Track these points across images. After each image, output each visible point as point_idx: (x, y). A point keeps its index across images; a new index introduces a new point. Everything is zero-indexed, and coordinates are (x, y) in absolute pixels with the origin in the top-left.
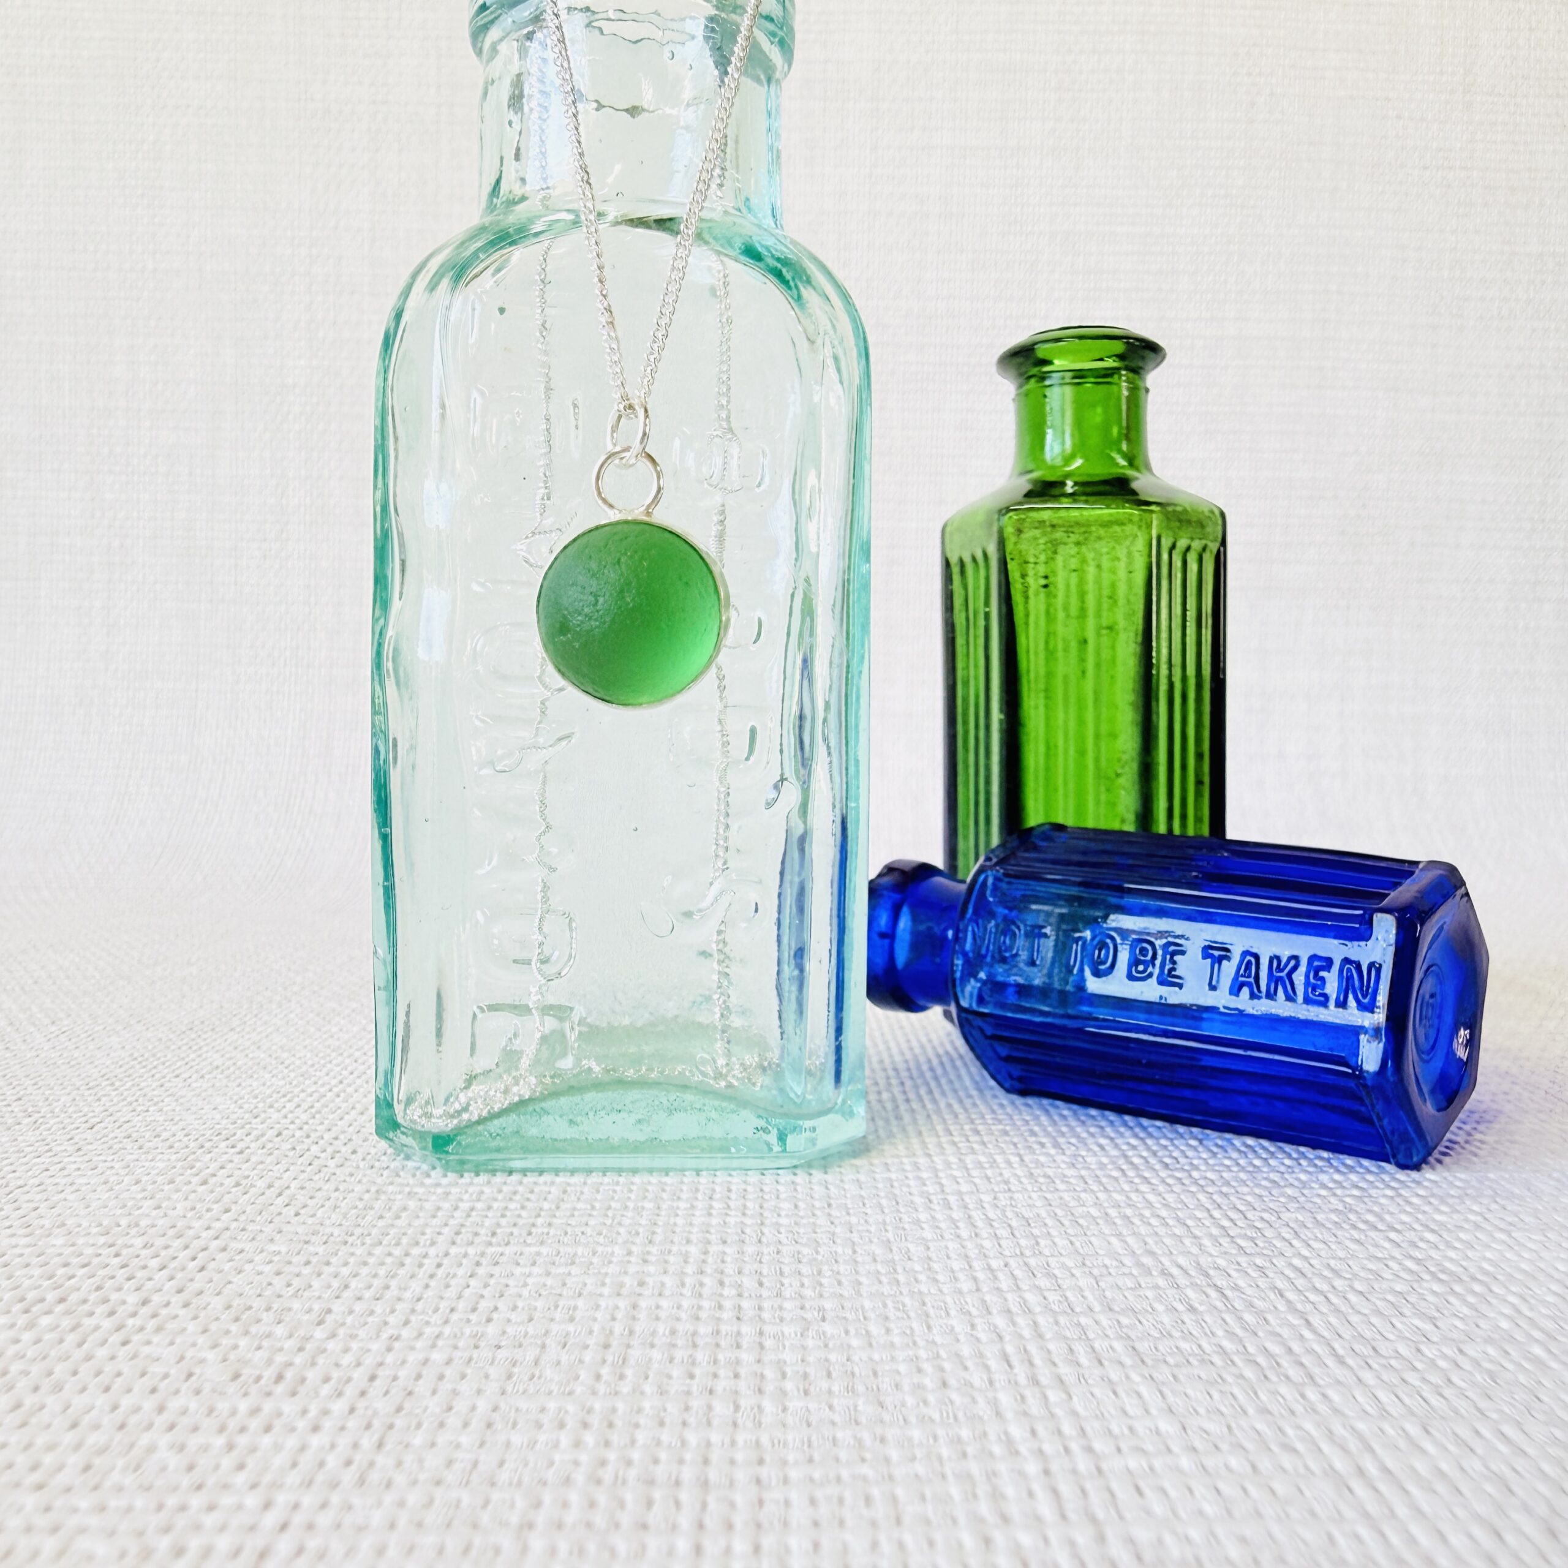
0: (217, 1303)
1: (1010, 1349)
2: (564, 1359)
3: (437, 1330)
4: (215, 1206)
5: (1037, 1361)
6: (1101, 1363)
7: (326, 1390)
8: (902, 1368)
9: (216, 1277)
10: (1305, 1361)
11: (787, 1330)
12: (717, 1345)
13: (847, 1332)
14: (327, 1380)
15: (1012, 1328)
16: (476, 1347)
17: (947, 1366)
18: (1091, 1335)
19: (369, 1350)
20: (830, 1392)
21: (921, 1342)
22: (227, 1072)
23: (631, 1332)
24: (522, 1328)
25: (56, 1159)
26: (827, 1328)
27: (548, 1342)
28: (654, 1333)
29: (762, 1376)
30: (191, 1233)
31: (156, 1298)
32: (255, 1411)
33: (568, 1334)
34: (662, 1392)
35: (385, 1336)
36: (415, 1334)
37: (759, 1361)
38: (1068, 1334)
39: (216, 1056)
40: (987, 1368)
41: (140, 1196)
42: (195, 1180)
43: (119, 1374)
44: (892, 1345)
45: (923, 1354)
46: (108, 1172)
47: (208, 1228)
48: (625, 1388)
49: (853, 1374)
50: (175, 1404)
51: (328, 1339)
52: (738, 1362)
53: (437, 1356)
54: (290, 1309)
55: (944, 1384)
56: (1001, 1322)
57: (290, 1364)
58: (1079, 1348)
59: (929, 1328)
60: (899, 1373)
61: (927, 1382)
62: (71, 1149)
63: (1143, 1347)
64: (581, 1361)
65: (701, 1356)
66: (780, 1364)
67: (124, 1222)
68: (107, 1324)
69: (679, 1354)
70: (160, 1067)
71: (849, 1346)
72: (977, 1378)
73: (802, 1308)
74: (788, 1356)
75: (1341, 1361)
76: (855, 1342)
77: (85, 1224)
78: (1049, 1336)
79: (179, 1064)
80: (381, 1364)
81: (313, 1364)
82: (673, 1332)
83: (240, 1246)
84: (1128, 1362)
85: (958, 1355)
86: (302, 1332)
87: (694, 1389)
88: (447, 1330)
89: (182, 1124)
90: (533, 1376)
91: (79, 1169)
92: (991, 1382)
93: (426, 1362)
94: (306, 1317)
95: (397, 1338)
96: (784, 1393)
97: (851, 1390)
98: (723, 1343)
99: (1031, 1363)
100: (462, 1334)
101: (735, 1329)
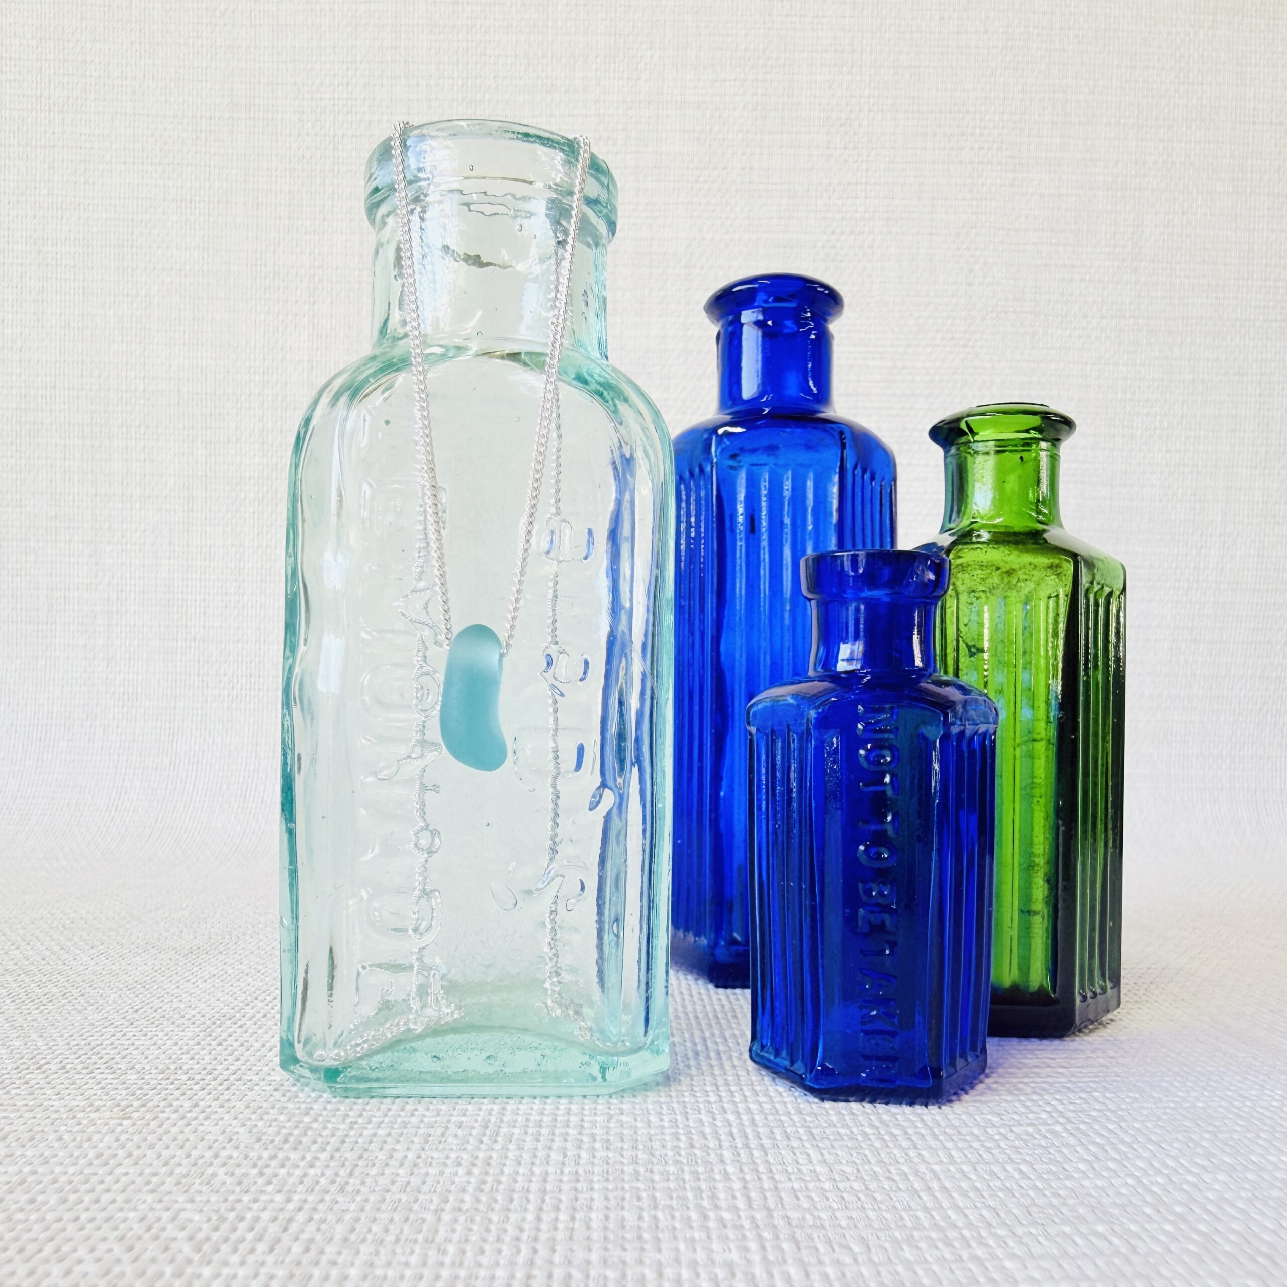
0: (240, 1105)
1: (735, 1130)
2: (460, 1133)
3: (380, 1119)
4: (229, 1058)
5: (751, 1137)
6: (788, 1138)
7: (314, 1147)
8: (667, 1138)
9: (237, 1093)
10: (913, 1138)
11: (598, 1118)
12: (555, 1126)
13: (636, 1120)
14: (315, 1142)
15: (738, 1121)
16: (405, 1127)
17: (695, 1137)
18: (786, 1125)
19: (338, 1129)
20: (622, 1148)
21: (680, 1125)
22: (221, 978)
23: (502, 1121)
24: (434, 1119)
25: (118, 1029)
26: (624, 1118)
27: (449, 1125)
28: (516, 1121)
29: (581, 1141)
30: (217, 1072)
31: (201, 1103)
32: (273, 1157)
33: (462, 1122)
34: (520, 1148)
35: (348, 1120)
36: (366, 1121)
37: (580, 1133)
38: (772, 1124)
39: (212, 969)
40: (720, 1140)
41: (179, 1052)
42: (214, 1043)
43: (188, 1140)
44: (663, 1127)
45: (681, 1131)
46: (155, 1038)
47: (227, 1069)
48: (497, 1147)
49: (637, 1140)
50: (224, 1154)
51: (312, 1122)
52: (567, 1134)
53: (381, 1132)
54: (287, 1108)
55: (692, 1146)
56: (731, 1117)
57: (291, 1134)
58: (777, 1131)
59: (687, 1119)
60: (665, 1140)
61: (682, 1145)
62: (126, 1023)
63: (815, 1131)
64: (470, 1134)
65: (544, 1131)
66: (593, 1137)
67: (173, 1067)
68: (174, 1116)
69: (530, 1131)
70: (175, 976)
71: (636, 1127)
72: (712, 1144)
73: (609, 1108)
74: (598, 1131)
75: (935, 1137)
76: (639, 1124)
77: (147, 1068)
78: (760, 1124)
79: (187, 974)
80: (347, 1136)
81: (305, 1134)
82: (528, 1120)
83: (249, 1078)
84: (805, 1138)
85: (702, 1133)
86: (296, 1119)
87: (540, 1147)
88: (387, 1120)
89: (197, 1010)
90: (440, 1142)
91: (134, 1035)
92: (721, 1146)
93: (375, 1135)
94: (297, 1111)
95: (356, 1123)
96: (594, 1149)
97: (635, 1148)
98: (558, 1125)
99: (746, 1137)
100: (396, 1122)
101: (566, 1118)
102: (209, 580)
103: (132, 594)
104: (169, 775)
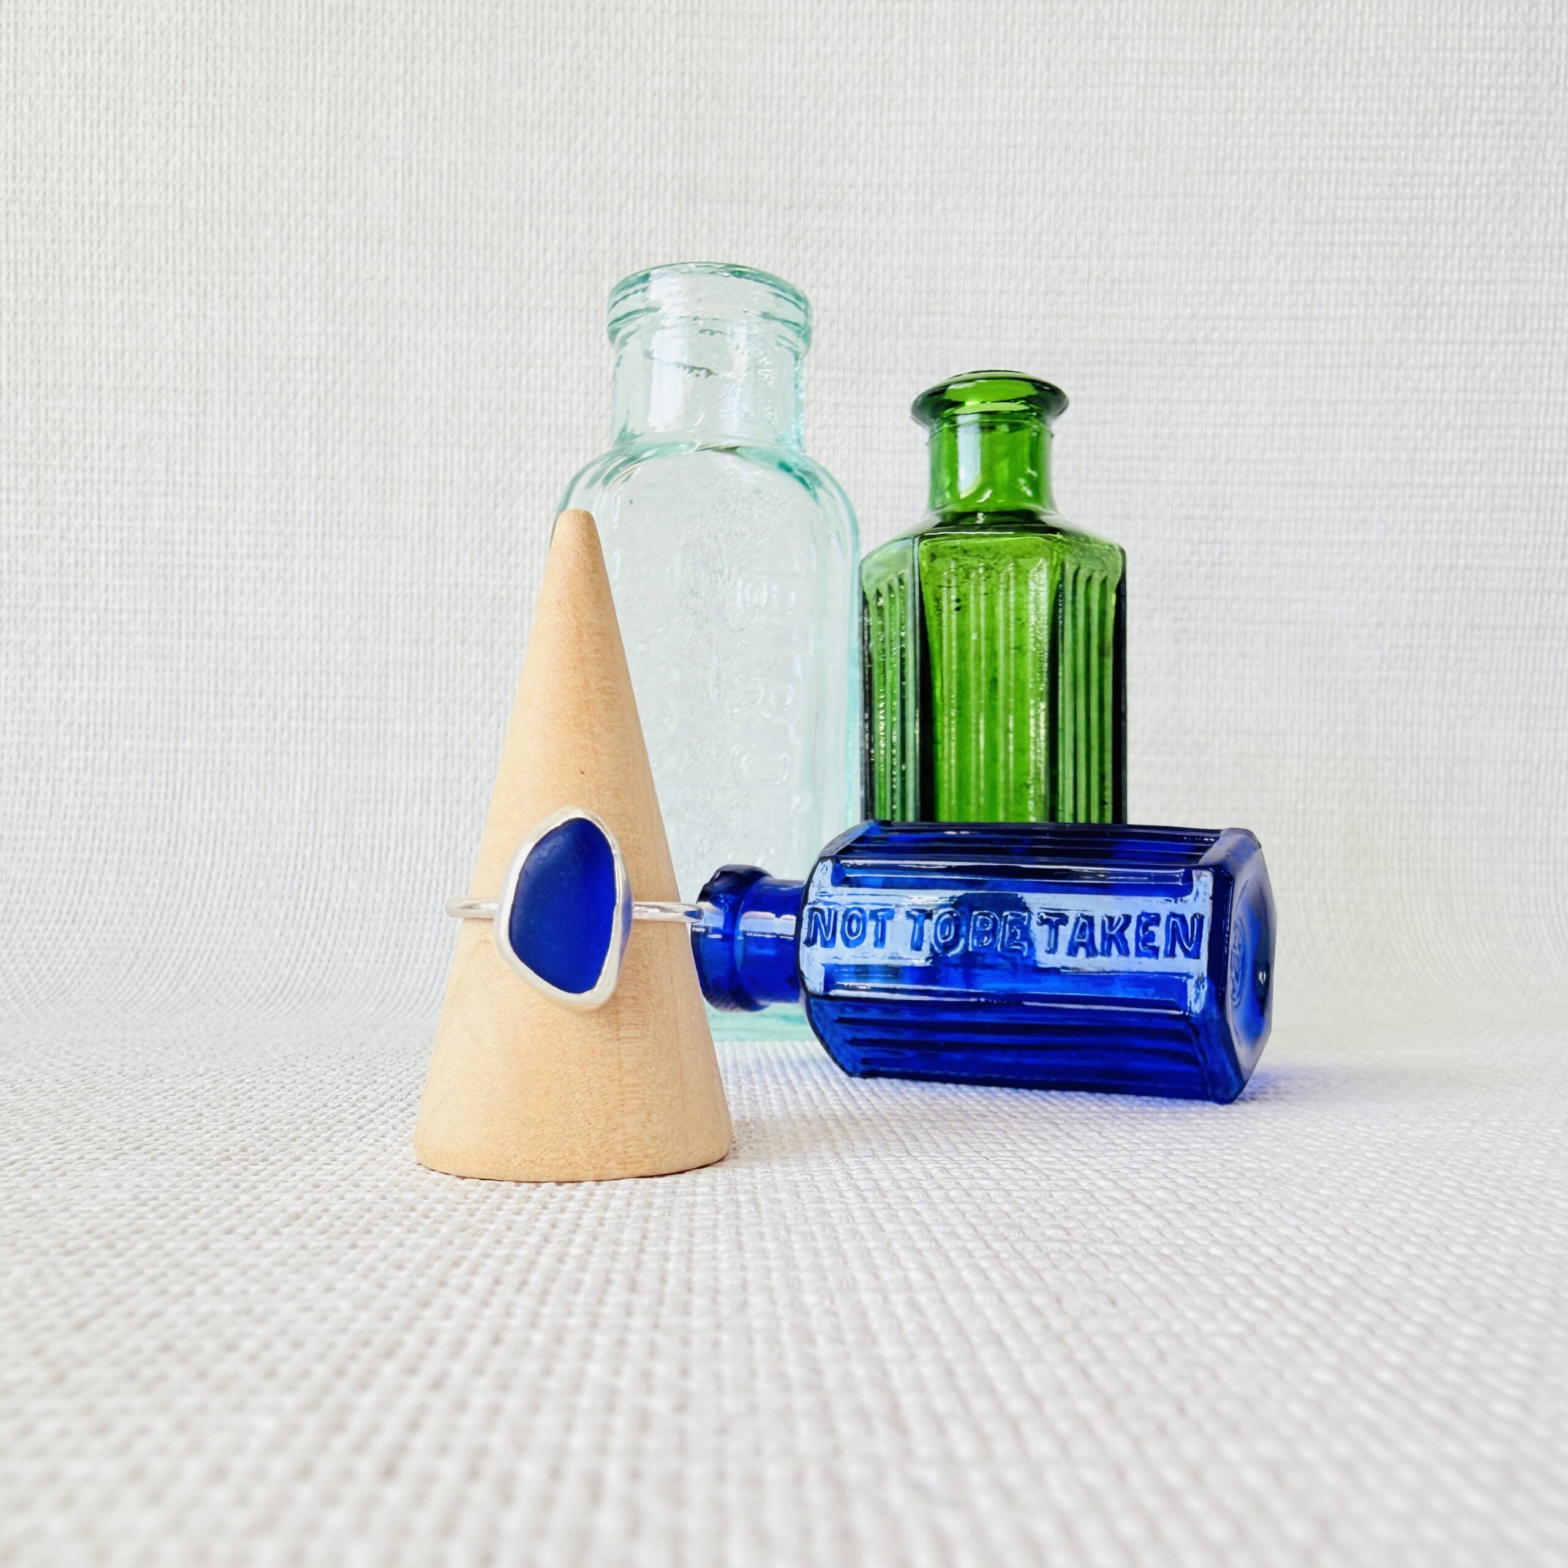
102: (234, 532)
103: (102, 554)
104: (166, 863)
